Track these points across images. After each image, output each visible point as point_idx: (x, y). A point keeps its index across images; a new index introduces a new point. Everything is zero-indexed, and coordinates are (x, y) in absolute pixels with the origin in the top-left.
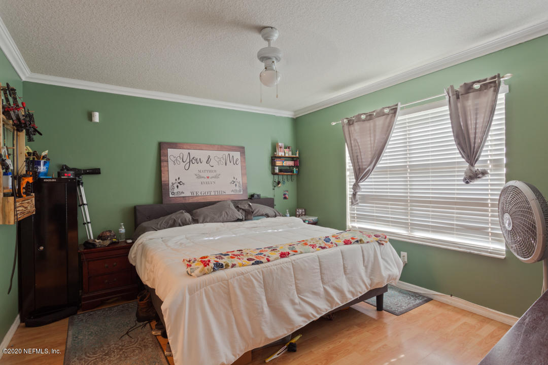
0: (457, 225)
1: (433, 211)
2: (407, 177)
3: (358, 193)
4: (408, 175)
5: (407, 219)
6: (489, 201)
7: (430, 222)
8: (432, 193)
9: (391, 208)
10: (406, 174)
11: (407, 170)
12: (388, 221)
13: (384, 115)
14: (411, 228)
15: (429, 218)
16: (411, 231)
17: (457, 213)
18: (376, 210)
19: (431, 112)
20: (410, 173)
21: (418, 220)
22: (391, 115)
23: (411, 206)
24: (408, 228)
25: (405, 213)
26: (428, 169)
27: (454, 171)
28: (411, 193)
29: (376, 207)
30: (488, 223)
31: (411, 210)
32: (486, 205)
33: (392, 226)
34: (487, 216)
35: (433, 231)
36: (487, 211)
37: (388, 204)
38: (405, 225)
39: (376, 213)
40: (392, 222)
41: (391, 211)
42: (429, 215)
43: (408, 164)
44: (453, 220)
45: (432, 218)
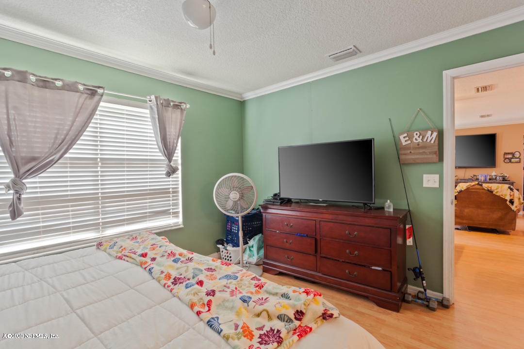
0: (150, 212)
1: (128, 205)
2: (97, 172)
3: (23, 196)
4: (99, 169)
5: (99, 219)
6: (171, 190)
7: (126, 215)
8: (127, 187)
9: (72, 211)
10: (97, 167)
11: (98, 164)
12: (69, 228)
13: (77, 92)
14: (102, 228)
15: (124, 212)
16: (103, 231)
17: (150, 202)
18: (43, 218)
19: (127, 109)
20: (101, 167)
21: (110, 218)
22: (86, 95)
23: (103, 203)
24: (99, 228)
25: (94, 212)
26: (124, 164)
27: (147, 167)
28: (102, 189)
29: (43, 214)
30: (170, 206)
31: (103, 207)
32: (169, 193)
33: (74, 232)
34: (169, 200)
35: (127, 224)
36: (169, 197)
37: (67, 206)
38: (95, 227)
39: (43, 222)
40: (74, 228)
41: (73, 215)
42: (124, 209)
43: (99, 156)
44: (146, 209)
45: (127, 211)
